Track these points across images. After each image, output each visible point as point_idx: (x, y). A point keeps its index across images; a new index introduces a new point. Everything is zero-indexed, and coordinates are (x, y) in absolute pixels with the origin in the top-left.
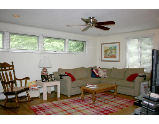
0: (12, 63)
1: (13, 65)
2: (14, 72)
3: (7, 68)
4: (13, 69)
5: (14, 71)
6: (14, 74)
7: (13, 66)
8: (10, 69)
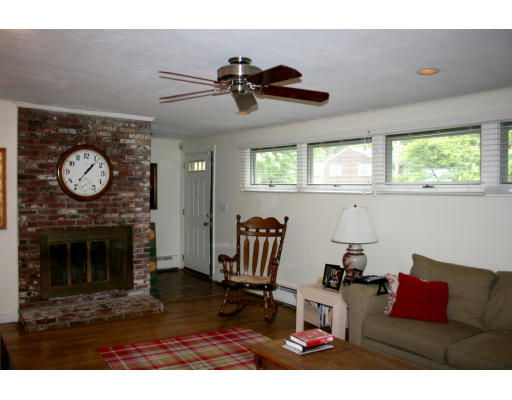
0: (286, 219)
1: (285, 225)
2: (282, 242)
3: (273, 231)
4: (282, 235)
5: (282, 239)
6: (281, 246)
7: (284, 227)
8: (277, 234)
